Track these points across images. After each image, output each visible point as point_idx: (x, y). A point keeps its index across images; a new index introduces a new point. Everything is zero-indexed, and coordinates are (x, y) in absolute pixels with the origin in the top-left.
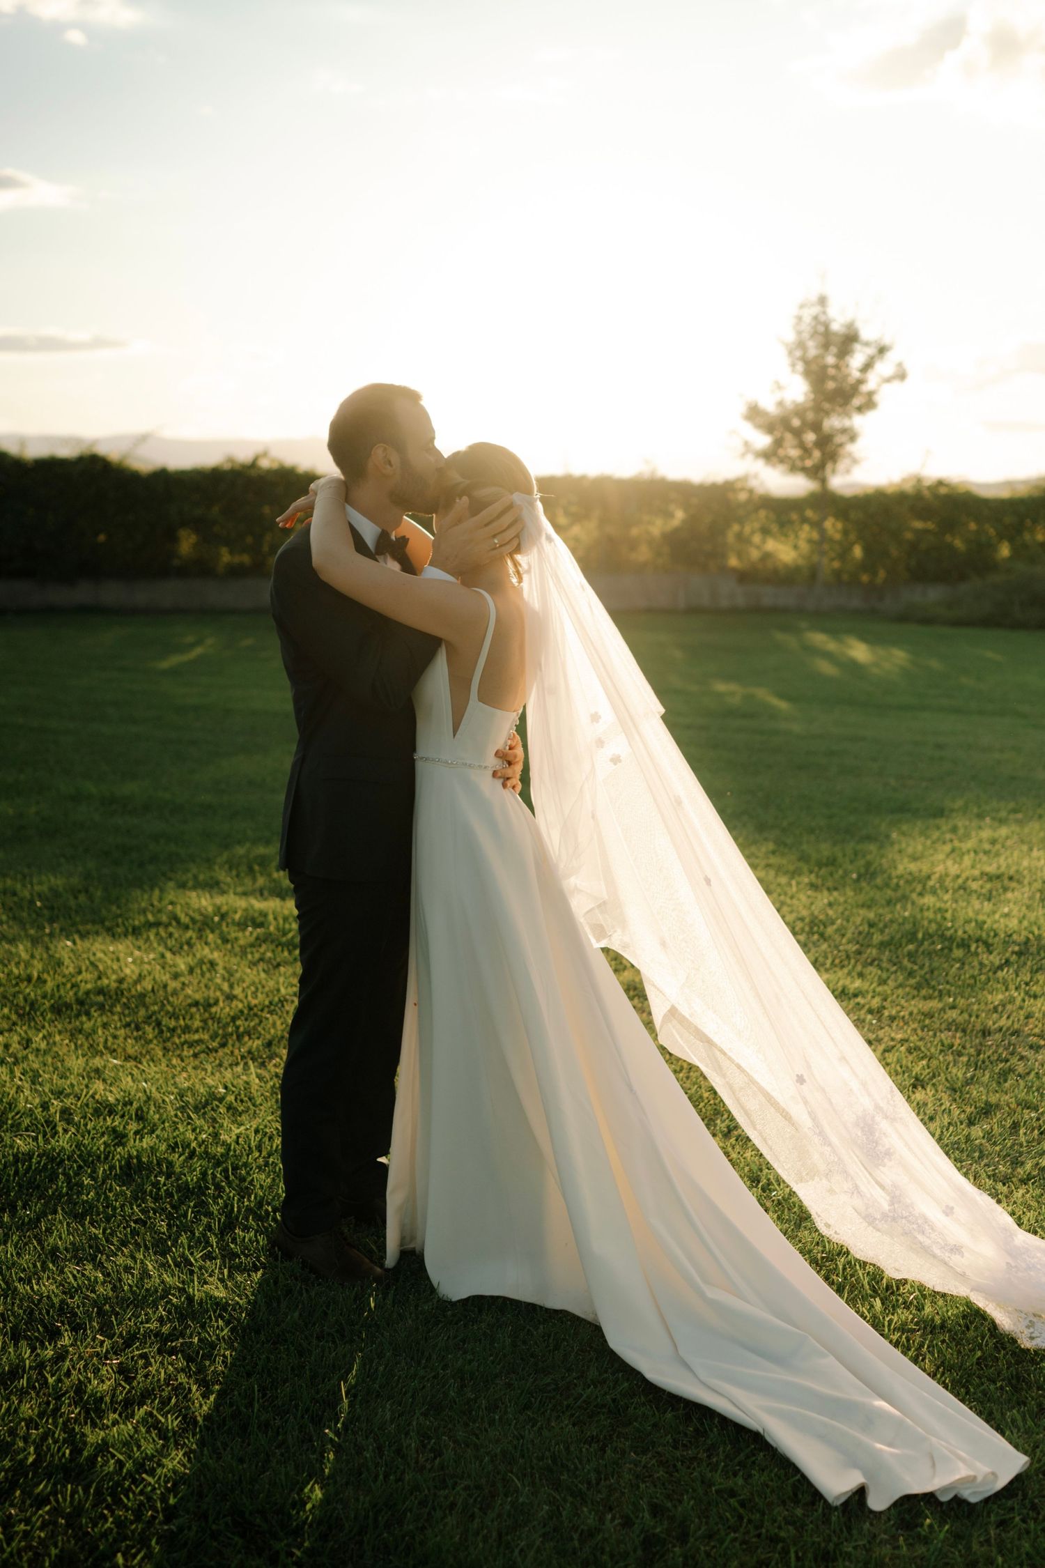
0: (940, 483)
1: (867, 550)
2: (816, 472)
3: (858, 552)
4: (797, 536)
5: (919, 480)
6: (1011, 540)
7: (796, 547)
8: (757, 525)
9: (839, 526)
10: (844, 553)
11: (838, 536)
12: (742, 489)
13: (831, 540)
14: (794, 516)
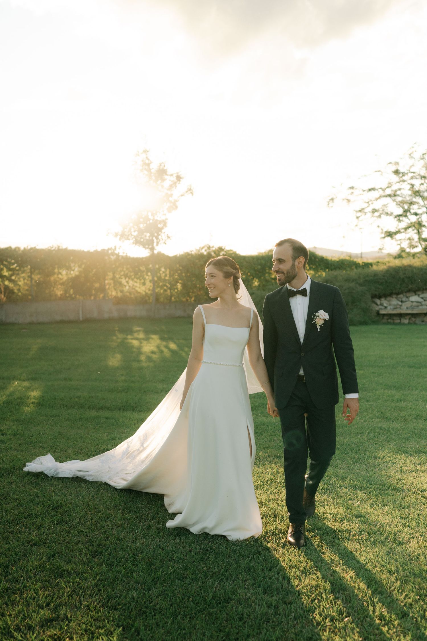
0: (221, 249)
1: (184, 285)
2: (149, 244)
3: (179, 286)
4: (145, 279)
5: (209, 247)
6: (259, 278)
7: (144, 284)
8: (122, 273)
9: (168, 272)
10: (173, 286)
11: (167, 278)
12: (113, 254)
13: (165, 280)
14: (143, 268)
